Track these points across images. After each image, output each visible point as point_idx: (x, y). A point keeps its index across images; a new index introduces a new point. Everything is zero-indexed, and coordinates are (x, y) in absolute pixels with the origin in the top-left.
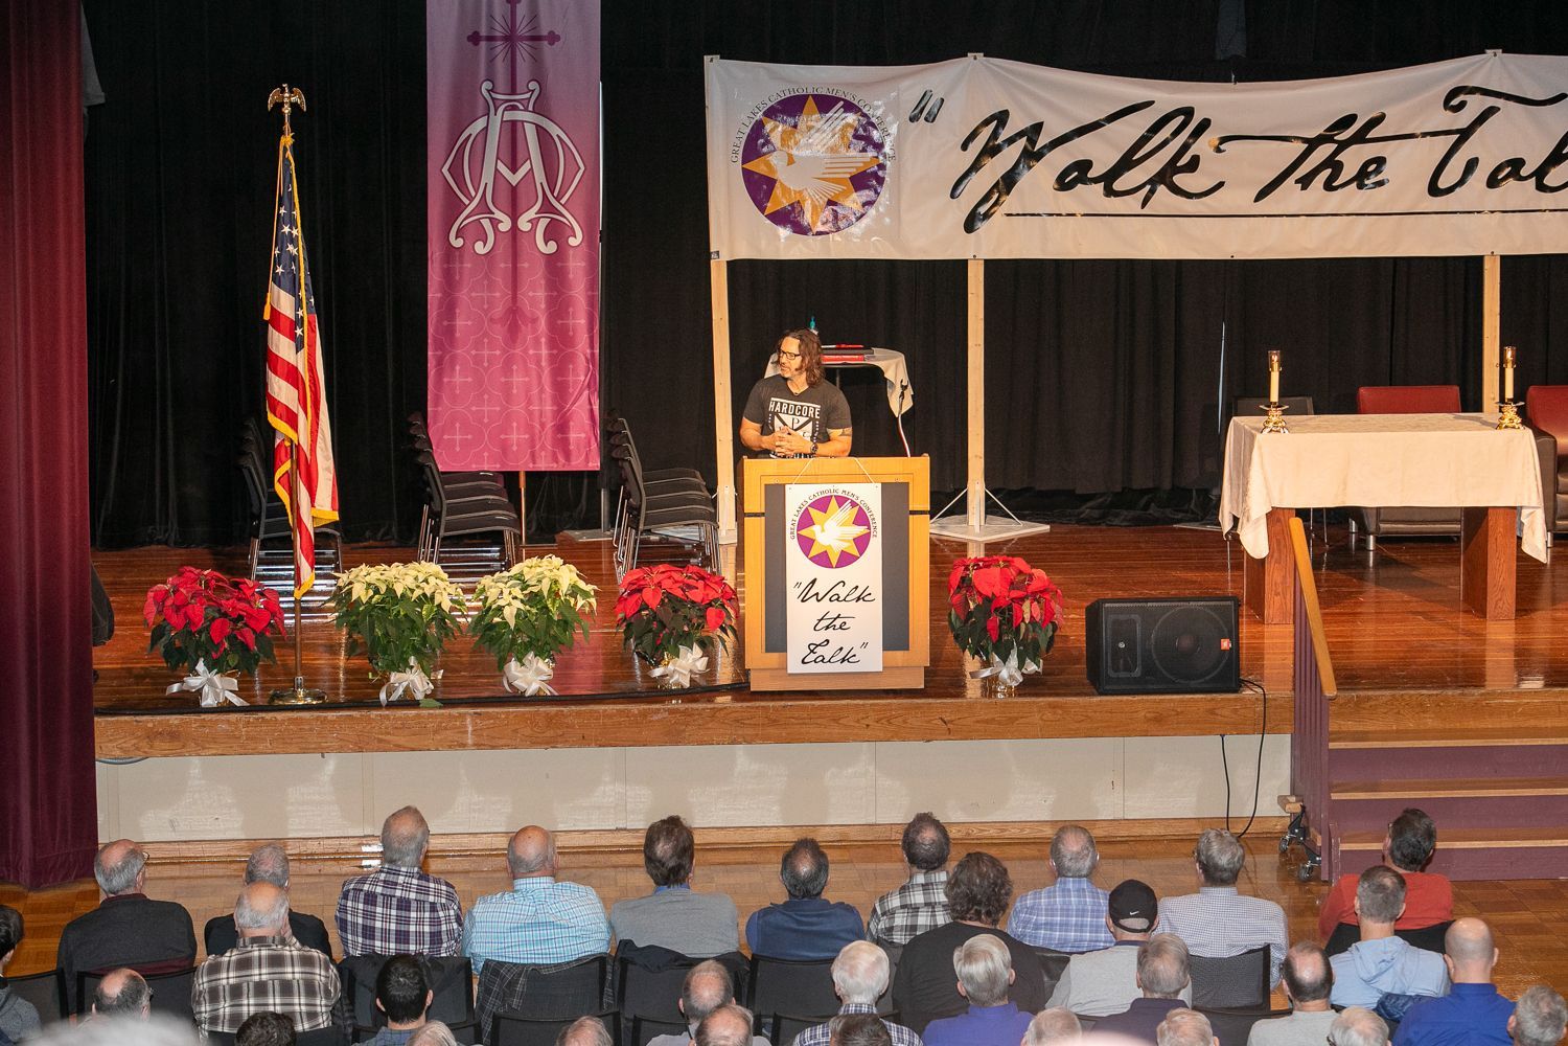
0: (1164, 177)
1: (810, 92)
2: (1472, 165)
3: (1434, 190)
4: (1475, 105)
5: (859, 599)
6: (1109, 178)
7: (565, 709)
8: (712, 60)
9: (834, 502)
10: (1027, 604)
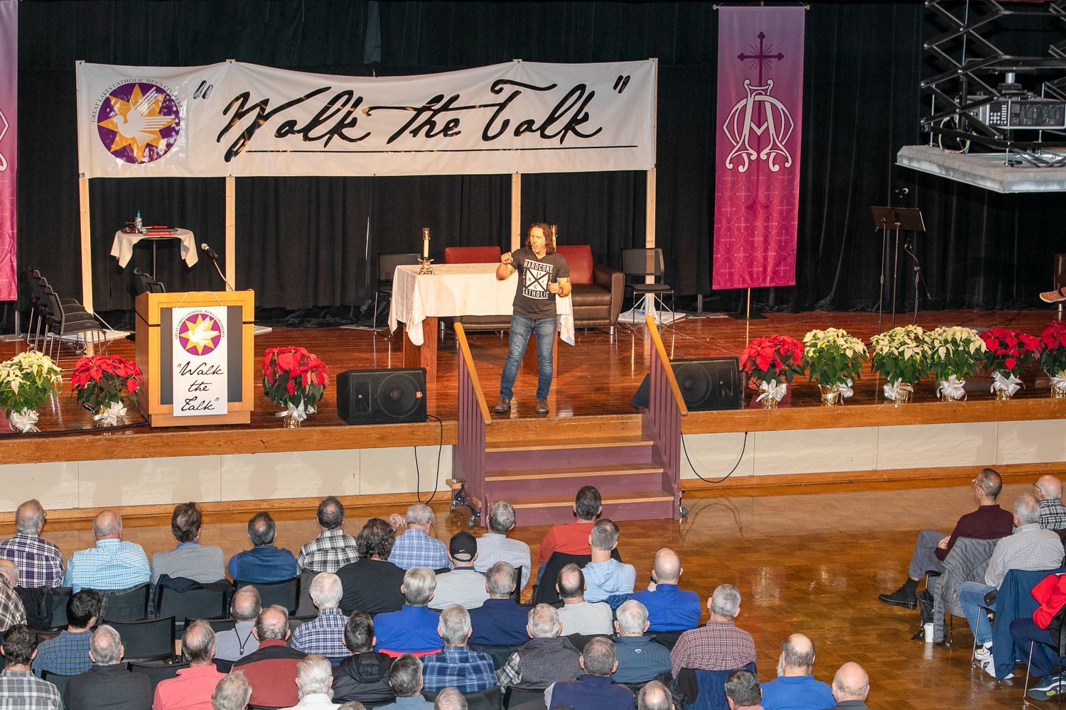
0: (337, 130)
1: (137, 81)
2: (506, 123)
3: (485, 137)
4: (508, 90)
5: (214, 373)
6: (306, 131)
7: (47, 440)
8: (80, 63)
9: (200, 317)
10: (309, 373)
